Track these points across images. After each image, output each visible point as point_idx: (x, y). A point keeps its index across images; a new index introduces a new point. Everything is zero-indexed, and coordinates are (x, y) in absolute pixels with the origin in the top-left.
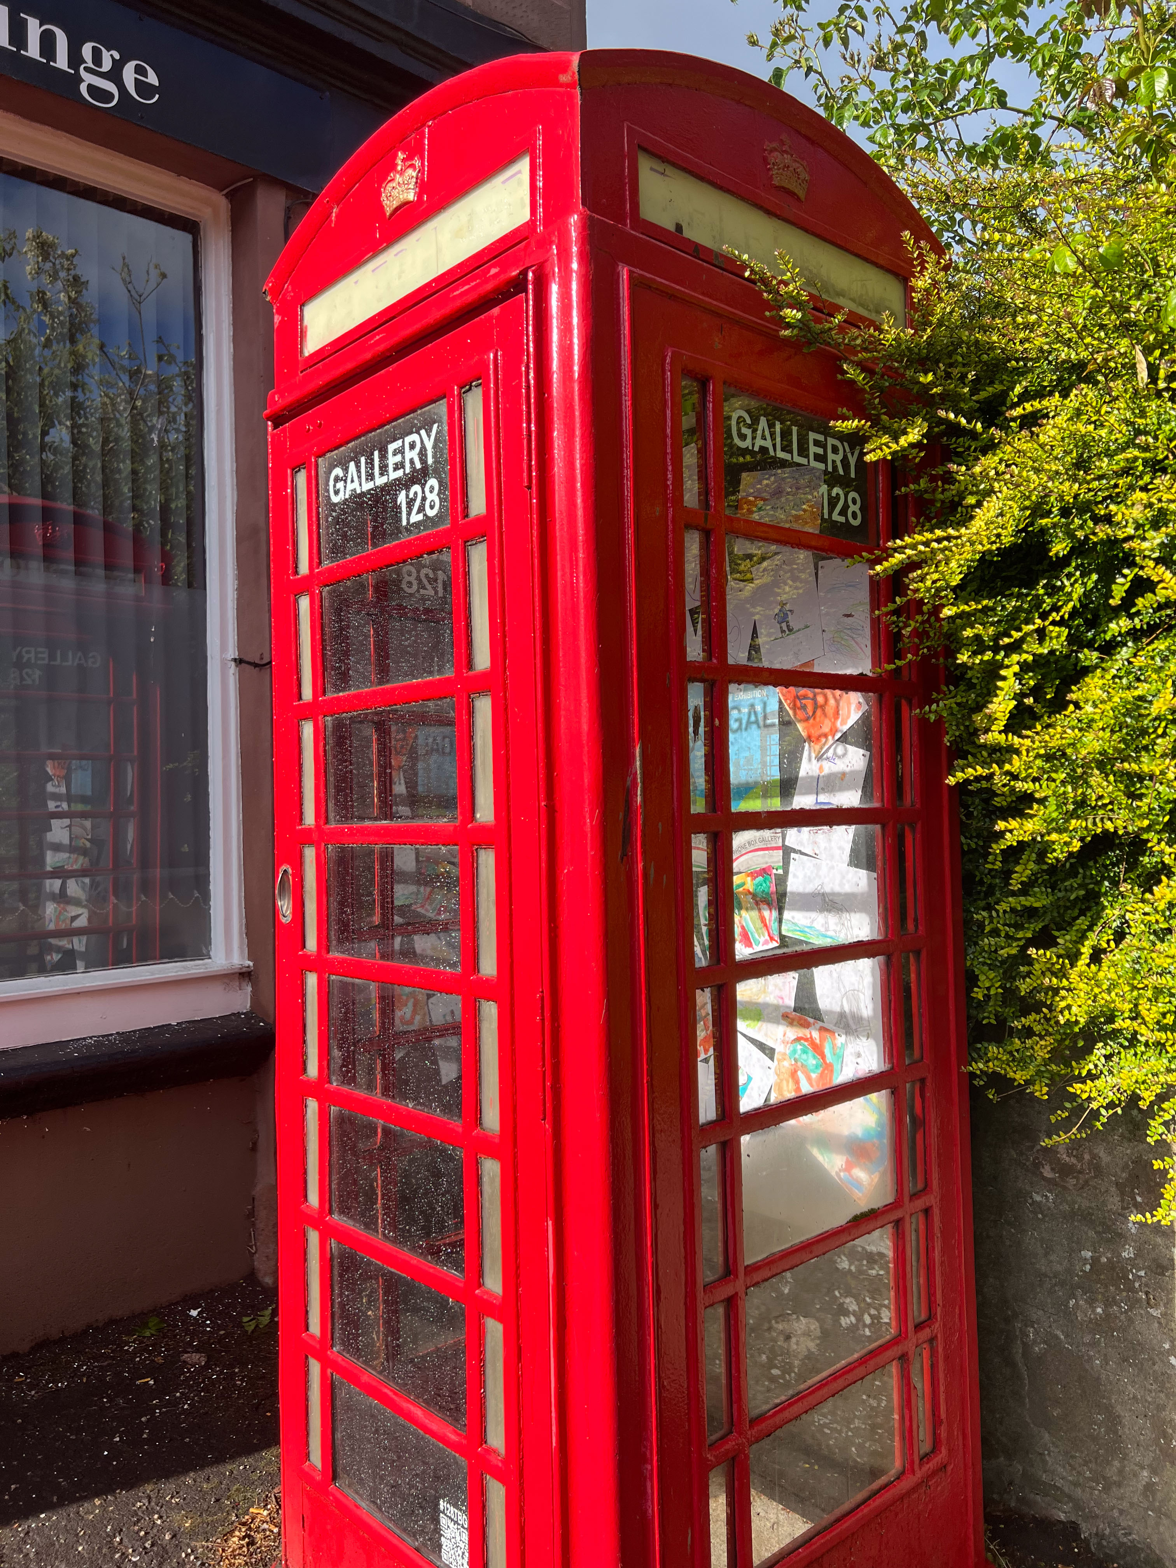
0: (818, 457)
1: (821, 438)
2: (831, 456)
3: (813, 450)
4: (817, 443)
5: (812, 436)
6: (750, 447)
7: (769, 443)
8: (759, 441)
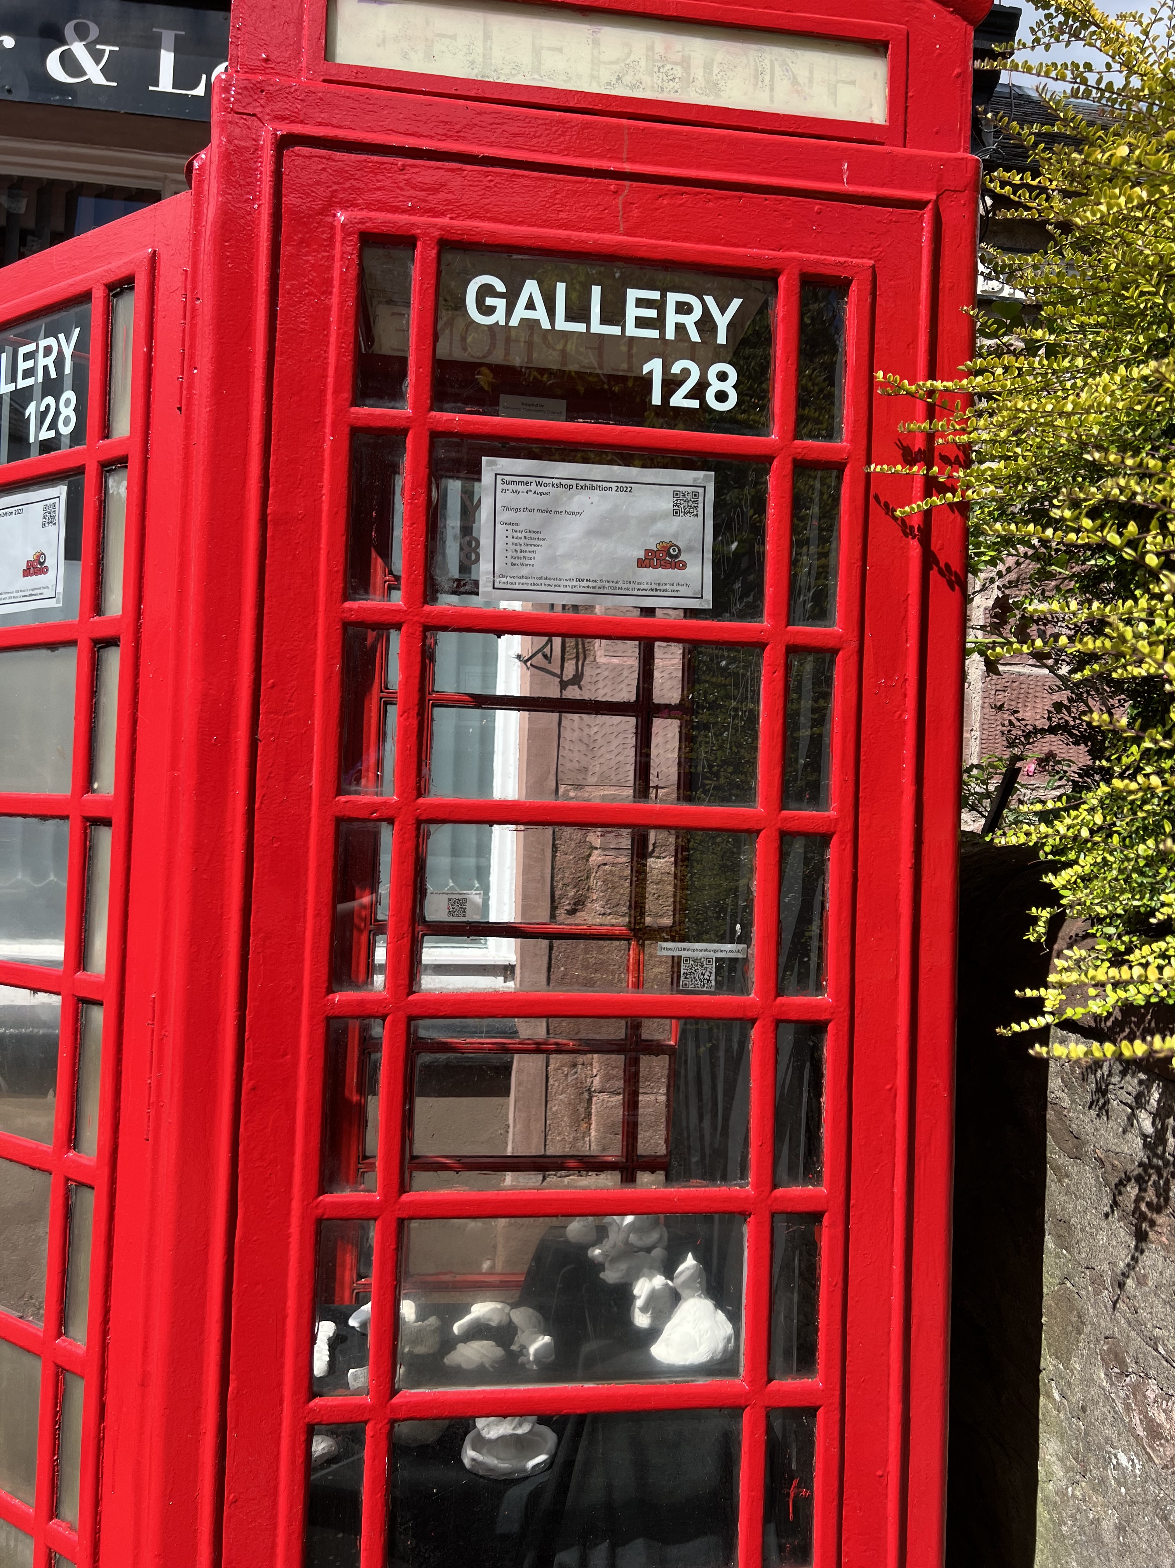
0: (641, 323)
1: (657, 293)
2: (672, 318)
3: (632, 312)
5: (634, 294)
6: (502, 323)
7: (540, 313)
8: (520, 312)
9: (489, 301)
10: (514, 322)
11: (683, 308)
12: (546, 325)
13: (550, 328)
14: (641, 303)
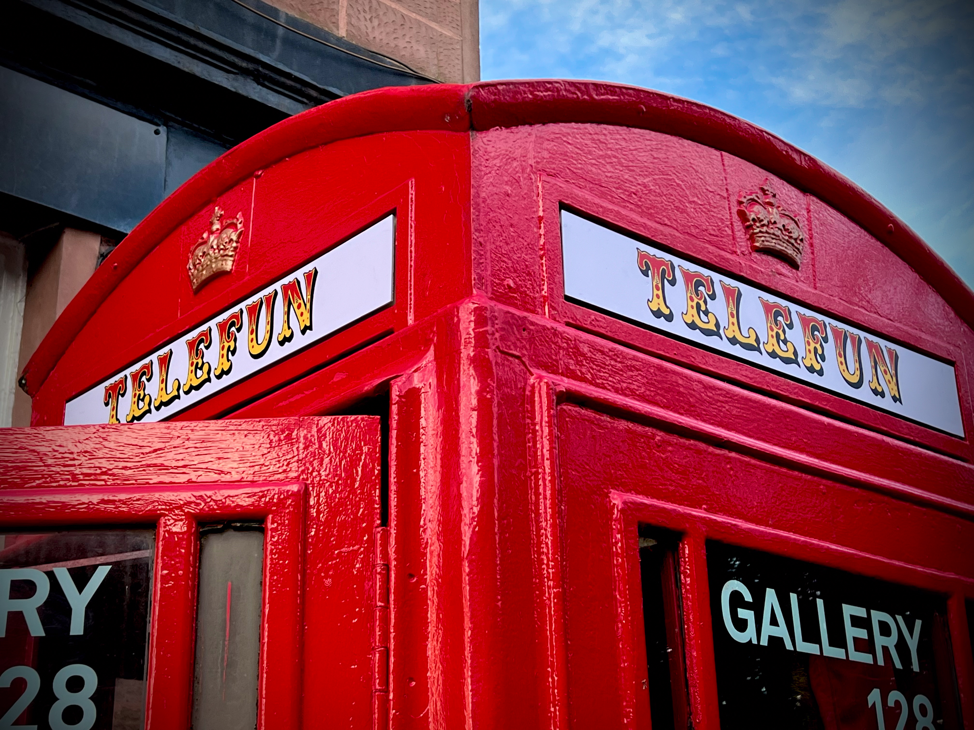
0: (860, 645)
1: (861, 612)
2: (880, 641)
3: (852, 633)
5: (848, 611)
6: (755, 642)
7: (781, 631)
8: (768, 630)
9: (742, 613)
10: (764, 642)
11: (885, 630)
12: (789, 646)
13: (792, 649)
14: (856, 621)
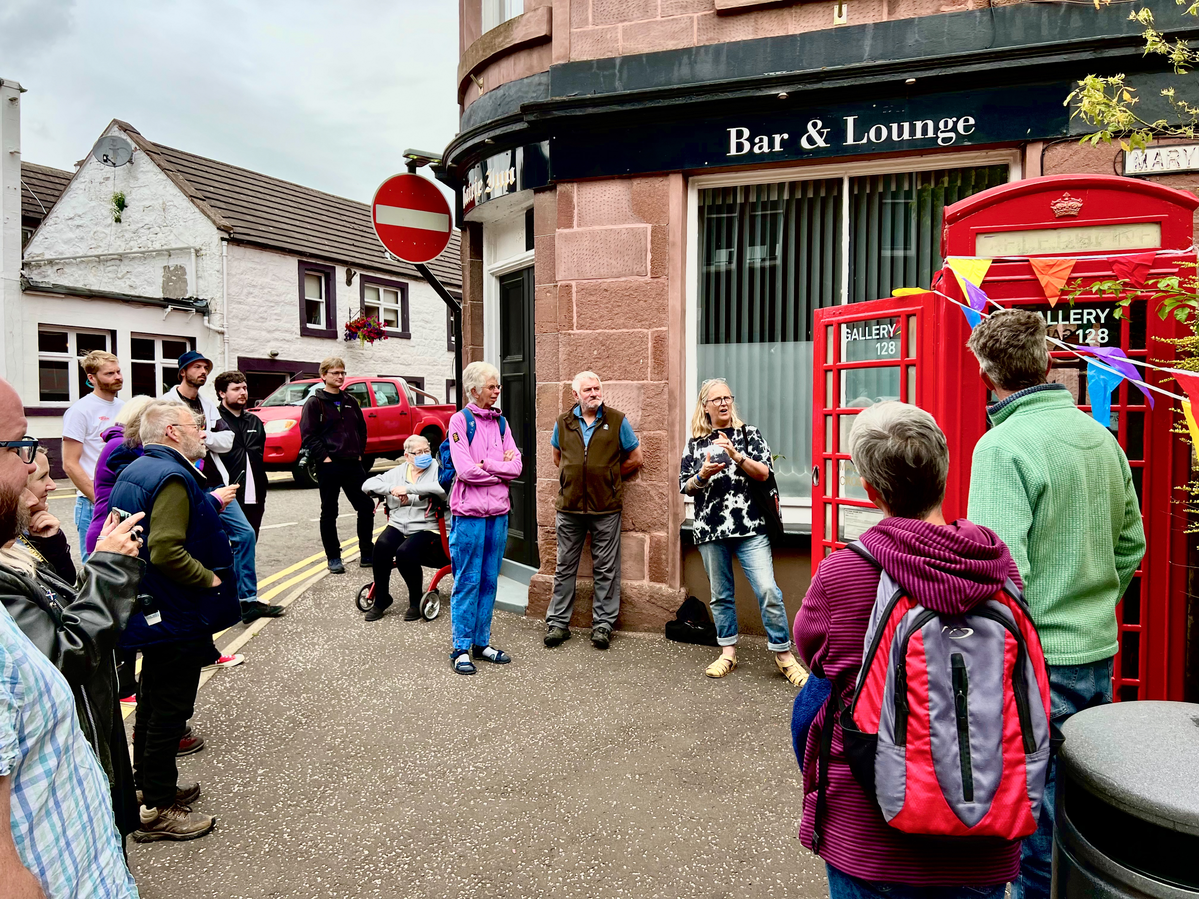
0: (1075, 320)
1: (1080, 311)
2: (1086, 317)
3: (1072, 317)
4: (1075, 314)
5: (1072, 312)
11: (1090, 314)
